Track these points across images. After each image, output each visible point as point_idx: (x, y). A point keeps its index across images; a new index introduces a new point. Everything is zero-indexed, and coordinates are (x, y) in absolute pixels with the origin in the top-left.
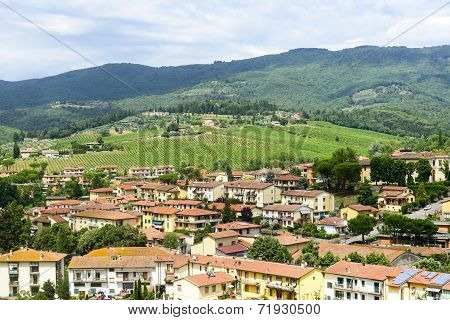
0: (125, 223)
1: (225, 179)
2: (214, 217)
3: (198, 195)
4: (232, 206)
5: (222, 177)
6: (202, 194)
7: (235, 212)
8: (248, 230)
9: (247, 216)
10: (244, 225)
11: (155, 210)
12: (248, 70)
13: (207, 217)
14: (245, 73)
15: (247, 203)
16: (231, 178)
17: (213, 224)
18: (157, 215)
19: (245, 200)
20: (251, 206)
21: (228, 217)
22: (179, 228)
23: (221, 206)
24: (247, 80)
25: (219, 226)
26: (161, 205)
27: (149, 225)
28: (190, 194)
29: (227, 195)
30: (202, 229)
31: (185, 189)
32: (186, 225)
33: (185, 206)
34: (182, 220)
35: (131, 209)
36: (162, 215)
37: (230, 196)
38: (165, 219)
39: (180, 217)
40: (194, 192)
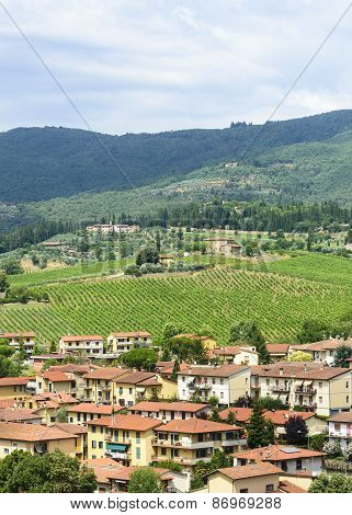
0: (51, 449)
1: (253, 359)
2: (230, 435)
3: (199, 392)
4: (267, 415)
5: (247, 356)
6: (207, 391)
7: (272, 427)
8: (299, 461)
9: (296, 434)
10: (291, 451)
11: (112, 422)
12: (299, 140)
13: (216, 436)
14: (293, 147)
15: (297, 408)
16: (265, 357)
17: (229, 450)
18: (115, 432)
19: (293, 402)
20: (305, 415)
21: (259, 436)
22: (161, 458)
23: (245, 414)
24: (297, 160)
25: (241, 454)
26: (124, 411)
27: (100, 453)
28: (182, 390)
29: (257, 391)
30: (207, 460)
31: (173, 379)
32: (175, 452)
33: (173, 413)
34: (167, 443)
35: (63, 419)
36: (126, 432)
37: (263, 395)
38: (132, 439)
39: (163, 435)
40: (191, 386)
